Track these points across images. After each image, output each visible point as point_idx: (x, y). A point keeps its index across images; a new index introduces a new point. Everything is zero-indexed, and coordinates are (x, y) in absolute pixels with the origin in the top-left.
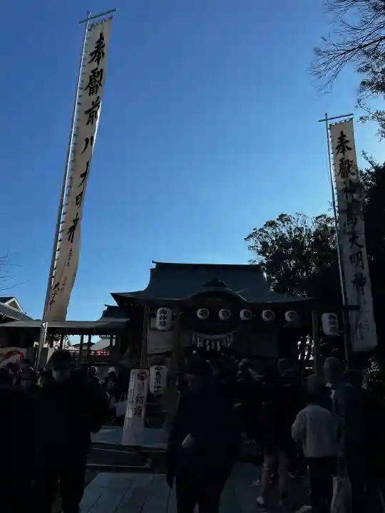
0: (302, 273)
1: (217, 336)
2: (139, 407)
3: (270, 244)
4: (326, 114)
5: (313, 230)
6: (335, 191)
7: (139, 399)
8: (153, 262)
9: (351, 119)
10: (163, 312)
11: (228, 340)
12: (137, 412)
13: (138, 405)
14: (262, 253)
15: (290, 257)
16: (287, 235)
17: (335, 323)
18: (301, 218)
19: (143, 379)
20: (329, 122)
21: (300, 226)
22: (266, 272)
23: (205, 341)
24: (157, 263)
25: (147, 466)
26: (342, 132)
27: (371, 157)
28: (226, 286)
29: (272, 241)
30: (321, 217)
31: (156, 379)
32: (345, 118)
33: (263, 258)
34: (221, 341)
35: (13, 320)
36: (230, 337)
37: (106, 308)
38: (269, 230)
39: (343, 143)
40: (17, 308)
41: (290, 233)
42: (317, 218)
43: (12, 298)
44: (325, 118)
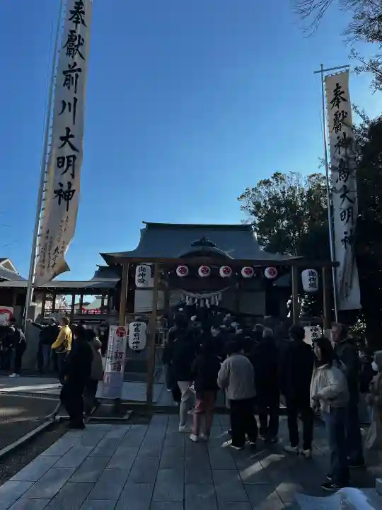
0: (294, 233)
1: (205, 295)
2: (119, 362)
3: (263, 204)
4: (322, 65)
5: (307, 189)
6: (328, 147)
7: (118, 355)
8: (143, 222)
9: (347, 71)
10: (143, 269)
11: (215, 298)
12: (117, 367)
13: (117, 360)
14: (255, 213)
15: (282, 217)
16: (280, 194)
17: (314, 279)
18: (295, 177)
19: (122, 335)
20: (325, 74)
21: (293, 185)
22: (258, 232)
23: (194, 299)
24: (147, 224)
25: (126, 417)
26: (337, 84)
27: (363, 111)
28: (214, 246)
29: (265, 201)
30: (314, 175)
31: (135, 335)
32: (342, 69)
33: (255, 219)
34: (210, 299)
35: (4, 280)
36: (218, 295)
37: (97, 268)
38: (263, 190)
39: (338, 95)
40: (12, 269)
41: (283, 193)
42: (310, 177)
43: (5, 259)
44: (320, 69)
